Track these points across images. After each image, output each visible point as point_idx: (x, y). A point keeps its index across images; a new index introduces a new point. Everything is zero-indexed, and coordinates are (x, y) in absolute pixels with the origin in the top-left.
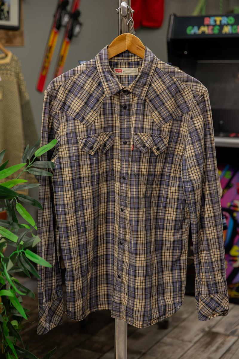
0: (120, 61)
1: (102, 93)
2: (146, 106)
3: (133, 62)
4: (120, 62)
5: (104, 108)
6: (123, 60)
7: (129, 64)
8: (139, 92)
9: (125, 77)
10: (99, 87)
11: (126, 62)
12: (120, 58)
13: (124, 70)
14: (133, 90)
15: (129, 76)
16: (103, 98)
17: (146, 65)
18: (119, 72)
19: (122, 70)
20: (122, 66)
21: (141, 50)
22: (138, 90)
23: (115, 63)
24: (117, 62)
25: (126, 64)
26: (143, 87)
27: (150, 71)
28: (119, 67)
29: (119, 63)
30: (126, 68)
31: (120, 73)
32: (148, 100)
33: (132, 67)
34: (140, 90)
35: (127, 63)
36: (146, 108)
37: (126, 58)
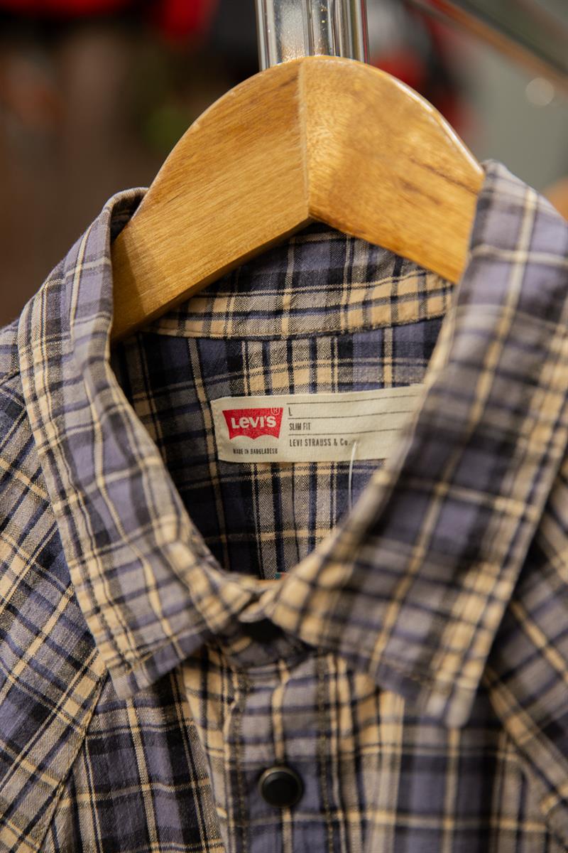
0: (263, 327)
1: (72, 645)
2: (511, 786)
3: (382, 328)
4: (265, 341)
5: (101, 788)
6: (285, 321)
7: (345, 347)
8: (410, 639)
9: (313, 482)
10: (44, 589)
11: (313, 337)
12: (260, 300)
13: (298, 411)
14: (339, 619)
15: (343, 466)
16: (85, 688)
17: (466, 346)
18: (253, 433)
19: (278, 414)
20: (279, 380)
21: (437, 202)
22: (390, 615)
23: (218, 353)
24: (238, 340)
25: (314, 350)
26: (454, 586)
27: (520, 412)
28: (257, 382)
29: (256, 348)
30: (322, 395)
31: (264, 441)
32: (518, 726)
33: (369, 375)
34: (418, 624)
35: (324, 342)
36: (511, 805)
37: (320, 300)
